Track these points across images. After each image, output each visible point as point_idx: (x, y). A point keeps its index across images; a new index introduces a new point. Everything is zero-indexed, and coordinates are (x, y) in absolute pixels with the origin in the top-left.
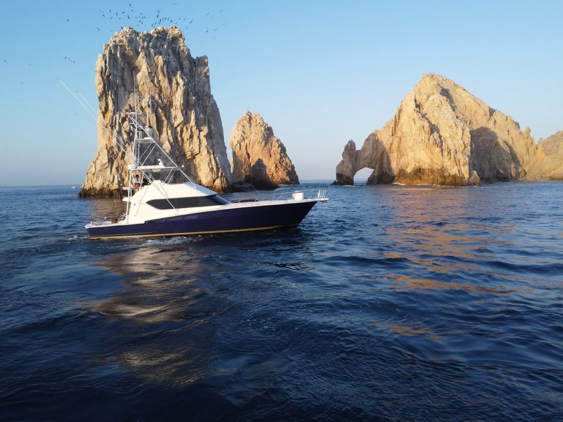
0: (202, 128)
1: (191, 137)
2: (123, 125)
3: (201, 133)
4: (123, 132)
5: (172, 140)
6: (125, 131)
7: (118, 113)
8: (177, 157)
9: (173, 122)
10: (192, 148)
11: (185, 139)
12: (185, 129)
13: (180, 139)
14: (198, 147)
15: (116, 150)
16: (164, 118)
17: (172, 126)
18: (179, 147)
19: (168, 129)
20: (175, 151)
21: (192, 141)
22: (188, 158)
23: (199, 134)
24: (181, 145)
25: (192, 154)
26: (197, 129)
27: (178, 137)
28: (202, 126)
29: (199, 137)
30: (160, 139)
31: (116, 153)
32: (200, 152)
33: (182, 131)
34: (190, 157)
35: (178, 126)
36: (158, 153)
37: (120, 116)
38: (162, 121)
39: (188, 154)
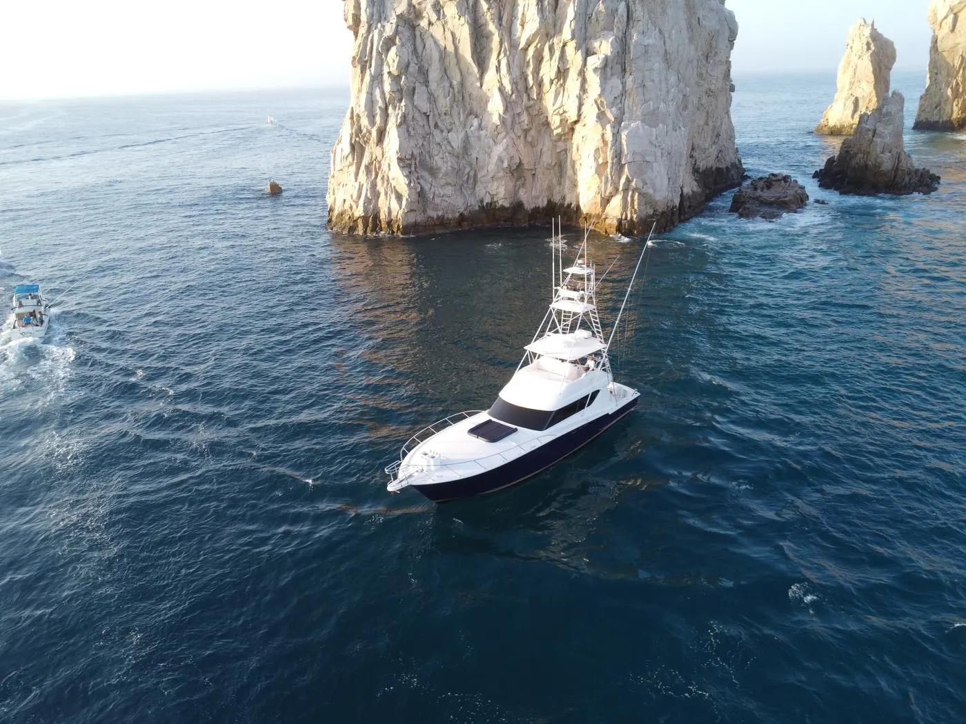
0: (596, 44)
1: (562, 73)
2: (386, 56)
3: (590, 59)
4: (386, 76)
5: (508, 88)
6: (389, 73)
7: (379, 25)
8: (526, 131)
9: (518, 34)
10: (562, 106)
11: (546, 81)
12: (546, 53)
13: (531, 81)
14: (576, 104)
15: (365, 122)
16: (492, 27)
17: (513, 45)
18: (532, 102)
19: (502, 55)
20: (519, 114)
21: (563, 85)
22: (555, 132)
23: (585, 64)
24: (535, 97)
25: (563, 121)
26: (577, 48)
27: (527, 75)
28: (596, 39)
29: (582, 73)
30: (481, 86)
31: (365, 131)
32: (579, 115)
33: (539, 59)
34: (559, 130)
35: (528, 45)
36: (476, 122)
37: (381, 33)
38: (489, 36)
39: (555, 121)
